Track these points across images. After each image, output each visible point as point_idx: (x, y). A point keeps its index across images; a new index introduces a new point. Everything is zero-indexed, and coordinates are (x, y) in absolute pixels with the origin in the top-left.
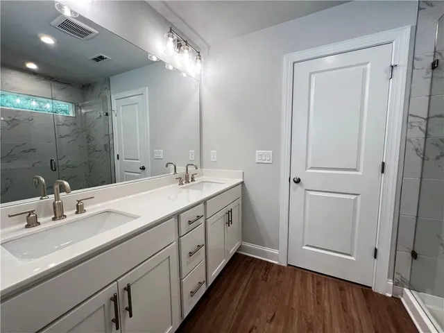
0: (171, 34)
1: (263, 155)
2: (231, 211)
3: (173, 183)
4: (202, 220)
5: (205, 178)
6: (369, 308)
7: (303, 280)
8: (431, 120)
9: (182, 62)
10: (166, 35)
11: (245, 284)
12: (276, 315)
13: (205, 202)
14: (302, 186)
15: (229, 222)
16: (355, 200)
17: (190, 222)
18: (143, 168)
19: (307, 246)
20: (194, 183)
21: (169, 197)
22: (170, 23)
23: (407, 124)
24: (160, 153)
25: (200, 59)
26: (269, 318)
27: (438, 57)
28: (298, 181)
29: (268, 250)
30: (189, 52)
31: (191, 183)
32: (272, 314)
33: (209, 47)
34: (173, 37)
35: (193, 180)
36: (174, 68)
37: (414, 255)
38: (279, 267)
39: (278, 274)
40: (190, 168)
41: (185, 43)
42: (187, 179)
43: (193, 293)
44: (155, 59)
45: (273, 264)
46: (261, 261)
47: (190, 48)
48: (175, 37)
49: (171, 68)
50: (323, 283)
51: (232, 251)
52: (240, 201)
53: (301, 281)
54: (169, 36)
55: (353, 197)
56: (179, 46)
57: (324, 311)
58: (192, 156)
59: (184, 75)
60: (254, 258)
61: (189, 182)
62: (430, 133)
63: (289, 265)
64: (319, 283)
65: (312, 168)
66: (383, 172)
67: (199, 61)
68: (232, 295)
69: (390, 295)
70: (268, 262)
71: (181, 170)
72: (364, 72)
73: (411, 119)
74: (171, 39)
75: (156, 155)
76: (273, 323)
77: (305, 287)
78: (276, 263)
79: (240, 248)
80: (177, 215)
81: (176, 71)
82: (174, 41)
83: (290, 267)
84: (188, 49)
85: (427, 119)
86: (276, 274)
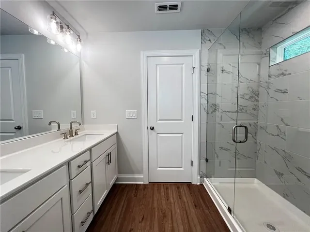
0: (54, 17)
1: (130, 113)
2: (110, 154)
3: (57, 138)
4: (88, 164)
5: (86, 132)
6: (191, 194)
7: (159, 189)
8: (209, 95)
9: (65, 40)
10: (49, 17)
11: (122, 203)
12: (145, 216)
13: (90, 149)
14: (155, 131)
15: (109, 162)
16: (182, 137)
17: (79, 167)
18: (19, 128)
19: (160, 167)
20: (77, 136)
21: (52, 151)
22: (52, 7)
23: (201, 97)
24: (39, 113)
25: (80, 41)
26: (141, 220)
27: (209, 67)
28: (152, 129)
29: (136, 176)
30: (71, 34)
31: (75, 137)
32: (142, 217)
33: (87, 34)
34: (56, 20)
35: (76, 134)
36: (56, 44)
37: (207, 160)
38: (144, 185)
39: (144, 190)
40: (73, 125)
41: (67, 27)
42: (71, 134)
43: (83, 223)
44: (36, 32)
45: (140, 184)
46: (133, 184)
47: (72, 32)
48: (58, 20)
49: (53, 43)
50: (169, 187)
51: (112, 183)
52: (115, 146)
53: (158, 190)
54: (51, 18)
55: (181, 135)
56: (62, 27)
57: (171, 203)
58: (74, 115)
59: (66, 51)
60: (127, 184)
61: (73, 136)
62: (209, 101)
63: (149, 182)
64: (167, 188)
65: (160, 120)
66: (192, 120)
67: (79, 42)
68: (114, 214)
69: (199, 184)
70: (137, 184)
71: (65, 127)
72: (182, 68)
73: (202, 94)
74: (54, 21)
75: (35, 115)
76: (144, 221)
77: (160, 193)
78: (142, 183)
79: (117, 179)
80: (68, 163)
81: (58, 46)
82: (57, 23)
83: (151, 184)
84: (70, 32)
85: (207, 94)
86: (143, 190)
